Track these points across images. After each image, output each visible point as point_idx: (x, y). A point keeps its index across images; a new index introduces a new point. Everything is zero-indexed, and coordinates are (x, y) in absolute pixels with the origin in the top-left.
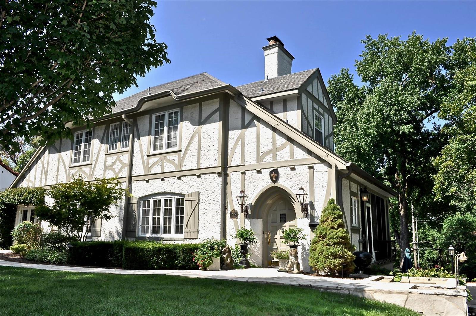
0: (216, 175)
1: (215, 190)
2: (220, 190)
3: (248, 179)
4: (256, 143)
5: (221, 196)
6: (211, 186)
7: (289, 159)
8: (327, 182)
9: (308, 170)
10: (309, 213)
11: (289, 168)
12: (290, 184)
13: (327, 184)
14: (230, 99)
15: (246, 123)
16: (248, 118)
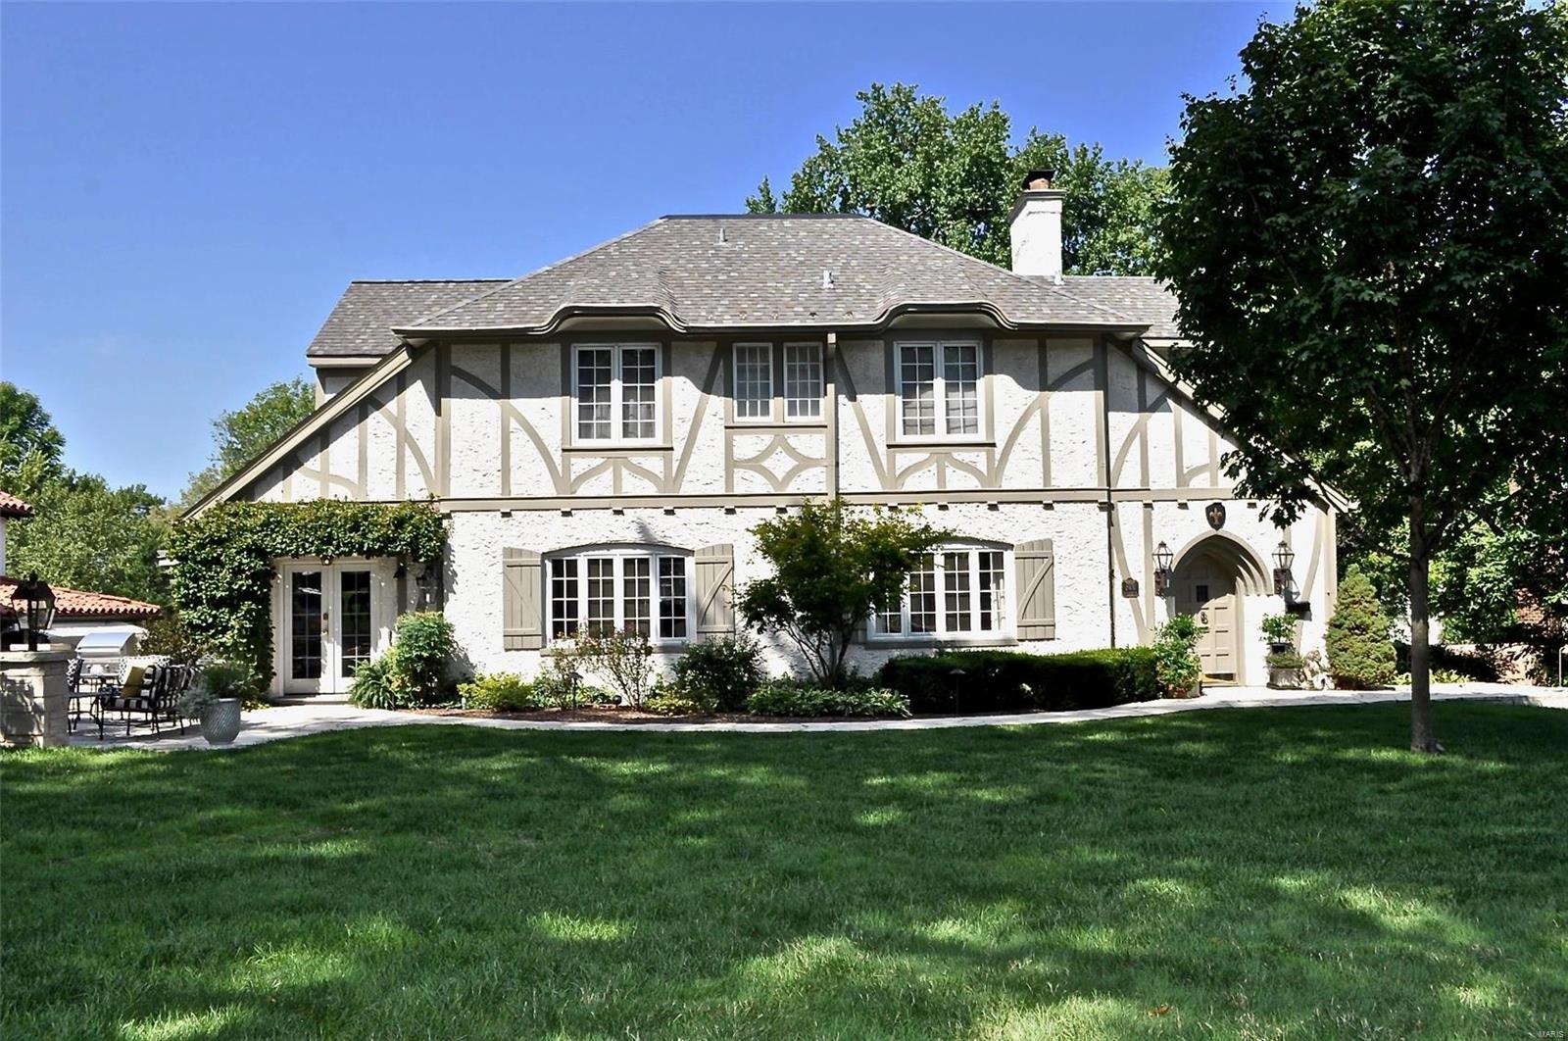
0: (1094, 506)
1: (1093, 538)
2: (1104, 539)
3: (1159, 518)
4: (1173, 446)
5: (1107, 551)
6: (1082, 528)
8: (1314, 536)
10: (1283, 587)
12: (1247, 533)
14: (1109, 344)
15: (1149, 402)
16: (1153, 392)
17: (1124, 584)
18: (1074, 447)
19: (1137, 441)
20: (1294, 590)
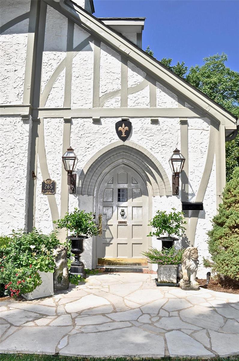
0: (19, 119)
1: (17, 144)
2: (25, 146)
3: (76, 131)
4: (92, 76)
5: (26, 155)
6: (9, 137)
7: (149, 107)
8: (208, 145)
9: (179, 126)
10: (180, 188)
11: (149, 120)
12: (150, 144)
13: (207, 147)
14: (48, 6)
15: (75, 45)
16: (79, 37)
17: (43, 184)
18: (8, 75)
19: (63, 73)
20: (190, 192)
